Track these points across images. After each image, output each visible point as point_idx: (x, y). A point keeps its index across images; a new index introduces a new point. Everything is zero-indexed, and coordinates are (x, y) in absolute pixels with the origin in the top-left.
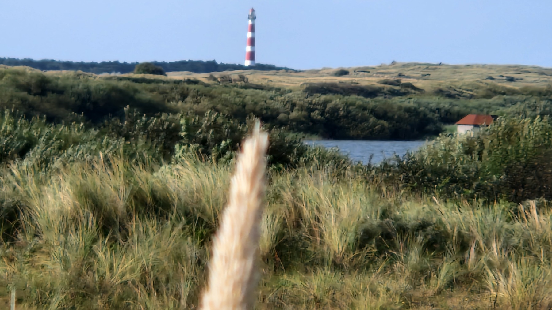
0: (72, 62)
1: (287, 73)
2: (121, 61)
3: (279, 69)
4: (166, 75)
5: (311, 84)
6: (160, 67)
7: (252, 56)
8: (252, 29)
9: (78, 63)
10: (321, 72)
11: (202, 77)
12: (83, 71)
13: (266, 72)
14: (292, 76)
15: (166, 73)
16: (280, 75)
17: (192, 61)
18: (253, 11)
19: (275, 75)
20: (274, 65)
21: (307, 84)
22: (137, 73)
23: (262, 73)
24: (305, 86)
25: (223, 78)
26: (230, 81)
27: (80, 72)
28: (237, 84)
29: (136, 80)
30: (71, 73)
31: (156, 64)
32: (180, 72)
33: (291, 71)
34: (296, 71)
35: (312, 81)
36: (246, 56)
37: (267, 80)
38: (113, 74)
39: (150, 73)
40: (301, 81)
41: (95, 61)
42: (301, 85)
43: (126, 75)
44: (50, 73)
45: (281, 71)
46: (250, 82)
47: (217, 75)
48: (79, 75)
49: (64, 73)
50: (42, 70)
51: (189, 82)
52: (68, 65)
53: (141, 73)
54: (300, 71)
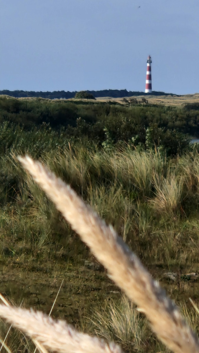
0: (34, 92)
1: (172, 97)
2: (66, 91)
3: (167, 94)
4: (95, 99)
5: (188, 104)
6: (91, 94)
7: (150, 86)
8: (150, 69)
9: (38, 92)
10: (194, 96)
11: (118, 100)
12: (42, 97)
13: (159, 97)
14: (175, 99)
15: (95, 98)
16: (168, 99)
17: (111, 90)
18: (150, 57)
19: (164, 98)
20: (164, 92)
21: (185, 103)
22: (76, 98)
23: (157, 97)
24: (184, 105)
25: (132, 100)
26: (137, 102)
27: (41, 98)
28: (141, 104)
29: (76, 103)
30: (35, 98)
31: (88, 92)
32: (104, 97)
33: (175, 96)
34: (178, 96)
35: (189, 102)
36: (146, 86)
37: (160, 101)
38: (61, 99)
39: (85, 98)
40: (182, 102)
41: (49, 91)
42: (182, 104)
43: (70, 99)
44: (21, 99)
45: (168, 96)
46: (149, 103)
47: (128, 98)
48: (40, 100)
49: (30, 99)
50: (16, 97)
51: (110, 103)
52: (32, 94)
53: (79, 98)
54: (181, 96)
